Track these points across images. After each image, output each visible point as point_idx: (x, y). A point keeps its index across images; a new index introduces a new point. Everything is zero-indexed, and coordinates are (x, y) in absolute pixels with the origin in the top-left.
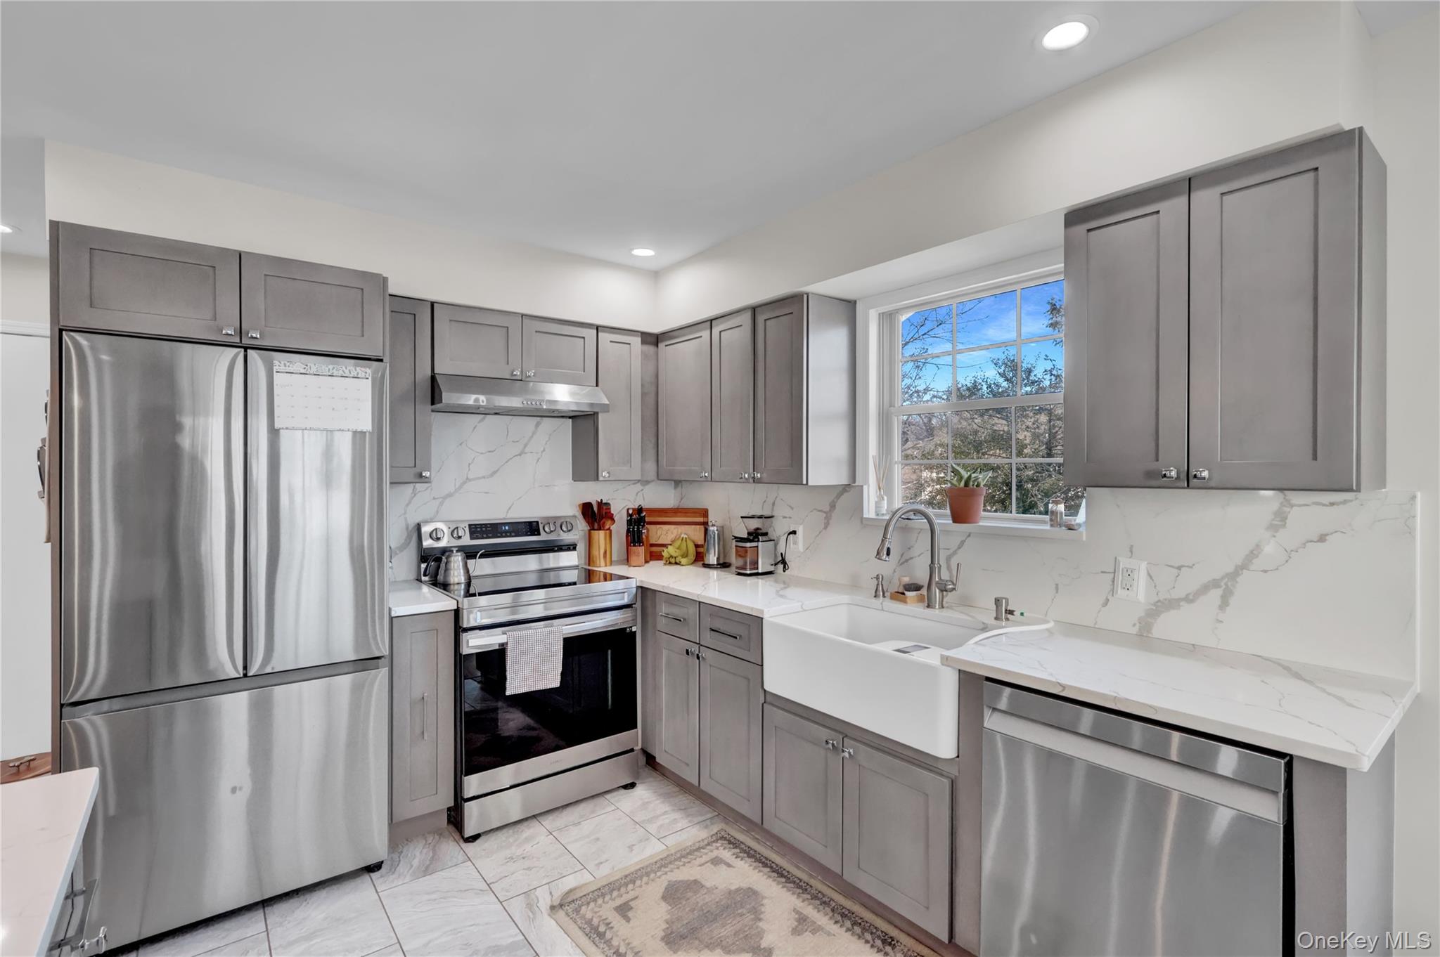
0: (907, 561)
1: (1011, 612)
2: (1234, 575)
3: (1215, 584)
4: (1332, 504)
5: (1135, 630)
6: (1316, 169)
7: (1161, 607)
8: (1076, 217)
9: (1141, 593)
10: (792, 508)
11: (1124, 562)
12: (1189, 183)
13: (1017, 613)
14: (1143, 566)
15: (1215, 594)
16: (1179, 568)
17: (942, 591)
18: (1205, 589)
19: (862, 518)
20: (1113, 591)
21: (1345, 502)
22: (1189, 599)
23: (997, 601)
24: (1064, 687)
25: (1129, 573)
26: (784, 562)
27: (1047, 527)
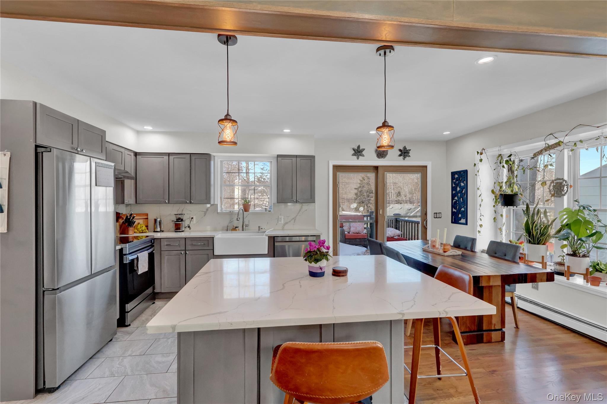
0: (232, 222)
1: (262, 229)
2: (295, 217)
3: (293, 219)
4: (307, 205)
5: (281, 229)
6: (311, 160)
7: (286, 223)
8: (278, 156)
9: (282, 222)
10: (191, 211)
11: (280, 217)
12: (296, 156)
13: (263, 228)
14: (283, 217)
15: (293, 220)
16: (288, 217)
17: (245, 227)
18: (292, 220)
19: (218, 213)
20: (278, 222)
21: (309, 205)
22: (290, 222)
23: (259, 227)
24: (288, 234)
25: (281, 218)
26: (189, 227)
27: (264, 211)
